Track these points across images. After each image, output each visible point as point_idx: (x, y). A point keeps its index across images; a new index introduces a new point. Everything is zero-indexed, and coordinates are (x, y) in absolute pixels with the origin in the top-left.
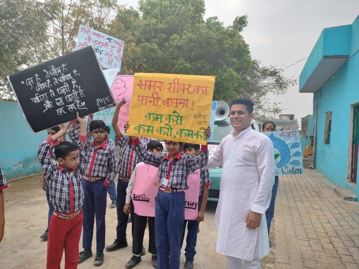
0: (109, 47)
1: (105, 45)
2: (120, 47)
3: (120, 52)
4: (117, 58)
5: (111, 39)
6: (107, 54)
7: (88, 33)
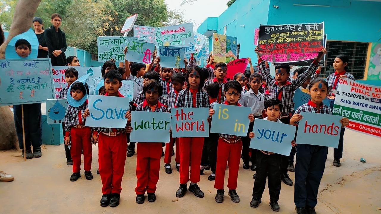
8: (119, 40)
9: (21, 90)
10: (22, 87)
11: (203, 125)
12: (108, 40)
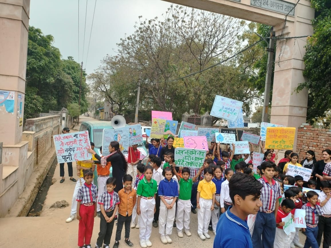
0: (78, 142)
1: (74, 142)
2: (85, 137)
3: (87, 142)
4: (86, 148)
5: (77, 135)
6: (78, 148)
7: (60, 140)
8: (191, 151)
9: (224, 112)
10: (226, 111)
11: (302, 220)
12: (183, 151)
